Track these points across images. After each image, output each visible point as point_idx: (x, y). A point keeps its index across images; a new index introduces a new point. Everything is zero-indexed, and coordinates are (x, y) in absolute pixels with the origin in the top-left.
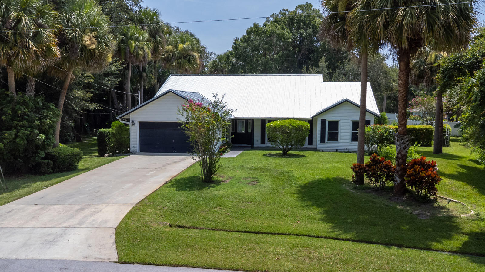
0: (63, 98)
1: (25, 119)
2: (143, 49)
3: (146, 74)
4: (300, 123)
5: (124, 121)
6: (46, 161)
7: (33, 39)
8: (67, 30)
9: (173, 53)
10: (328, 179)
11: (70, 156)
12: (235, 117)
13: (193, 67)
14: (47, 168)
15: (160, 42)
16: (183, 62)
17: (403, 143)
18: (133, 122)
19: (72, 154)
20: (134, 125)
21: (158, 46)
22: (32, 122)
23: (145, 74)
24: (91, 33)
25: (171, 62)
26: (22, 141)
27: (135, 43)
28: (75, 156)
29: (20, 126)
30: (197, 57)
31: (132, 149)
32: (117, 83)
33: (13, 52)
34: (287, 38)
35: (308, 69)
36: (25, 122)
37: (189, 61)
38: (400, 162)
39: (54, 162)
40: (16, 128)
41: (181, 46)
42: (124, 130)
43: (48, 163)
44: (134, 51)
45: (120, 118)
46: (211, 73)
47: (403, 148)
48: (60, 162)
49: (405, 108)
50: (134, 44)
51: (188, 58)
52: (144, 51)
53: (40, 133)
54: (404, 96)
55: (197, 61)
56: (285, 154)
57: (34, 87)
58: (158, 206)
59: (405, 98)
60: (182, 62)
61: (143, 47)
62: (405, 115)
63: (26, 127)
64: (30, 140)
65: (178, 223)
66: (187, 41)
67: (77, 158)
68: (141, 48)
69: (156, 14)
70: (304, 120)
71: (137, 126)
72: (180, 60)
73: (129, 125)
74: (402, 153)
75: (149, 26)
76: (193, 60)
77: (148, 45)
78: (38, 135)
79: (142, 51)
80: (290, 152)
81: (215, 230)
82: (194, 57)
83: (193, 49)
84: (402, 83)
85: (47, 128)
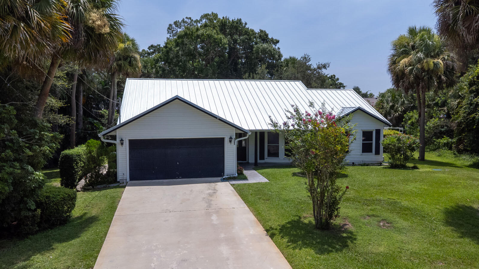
5: (108, 139)
13: (135, 71)
18: (122, 140)
20: (122, 144)
30: (139, 59)
34: (224, 43)
35: (249, 76)
37: (130, 64)
41: (120, 45)
45: (103, 135)
51: (129, 59)
55: (138, 63)
60: (123, 65)
66: (128, 40)
71: (127, 144)
72: (120, 62)
73: (115, 144)
76: (134, 62)
82: (135, 59)
83: (133, 50)
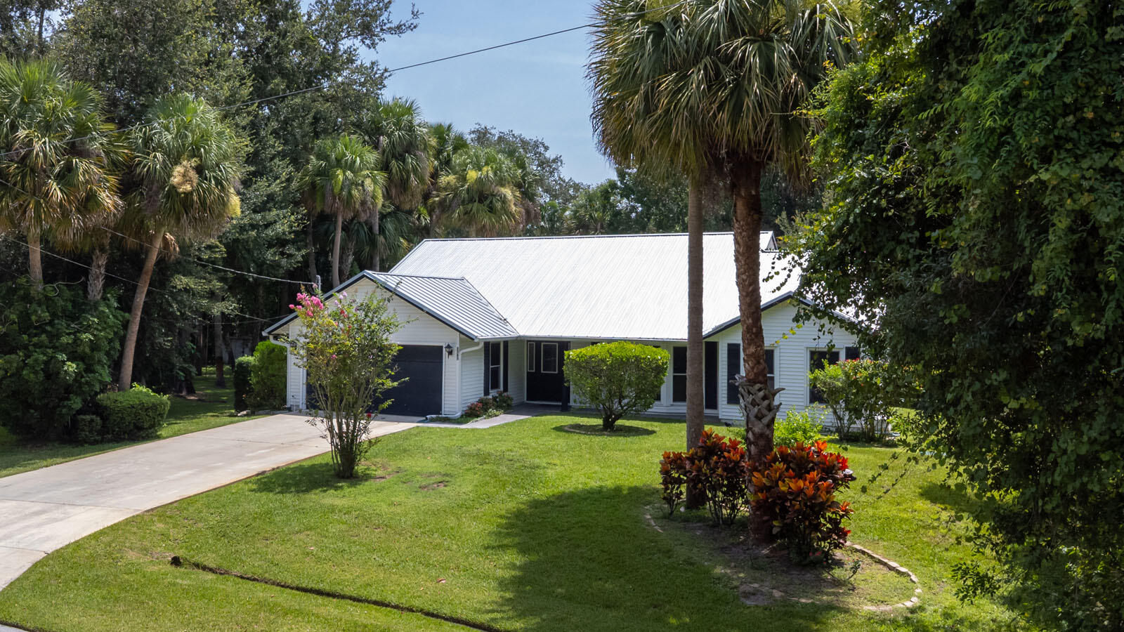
0: (143, 292)
1: (45, 331)
2: (363, 186)
3: (385, 238)
4: (636, 350)
5: (278, 340)
6: (88, 417)
7: (60, 178)
8: (138, 157)
9: (455, 190)
10: (618, 490)
11: (134, 410)
12: (520, 336)
13: (498, 221)
14: (89, 432)
15: (415, 171)
16: (478, 211)
17: (754, 403)
18: (293, 342)
19: (140, 405)
21: (408, 177)
22: (58, 336)
23: (381, 239)
24: (189, 161)
25: (450, 211)
26: (32, 375)
27: (344, 174)
28: (147, 410)
29: (35, 345)
30: (510, 197)
31: (290, 402)
32: (300, 259)
33: (16, 204)
36: (44, 337)
37: (491, 209)
38: (752, 453)
39: (104, 419)
40: (25, 347)
41: (472, 175)
42: (277, 359)
43: (92, 420)
44: (342, 189)
45: (269, 333)
46: (570, 232)
47: (756, 417)
48: (115, 420)
49: (753, 313)
50: (341, 177)
51: (489, 200)
52: (364, 191)
53: (68, 360)
54: (747, 283)
55: (510, 206)
56: (609, 427)
57: (103, 270)
58: (187, 519)
59: (751, 289)
60: (474, 211)
61: (363, 182)
62: (754, 330)
63: (47, 347)
64: (51, 373)
65: (197, 559)
66: (487, 164)
67: (151, 414)
68: (357, 185)
69: (409, 110)
70: (657, 344)
72: (469, 207)
73: (286, 348)
74: (756, 430)
75: (389, 136)
76: (498, 205)
77: (375, 177)
78: (64, 362)
79: (359, 191)
80: (620, 422)
81: (258, 580)
82: (504, 201)
83: (502, 182)
84: (741, 250)
85: (87, 350)
